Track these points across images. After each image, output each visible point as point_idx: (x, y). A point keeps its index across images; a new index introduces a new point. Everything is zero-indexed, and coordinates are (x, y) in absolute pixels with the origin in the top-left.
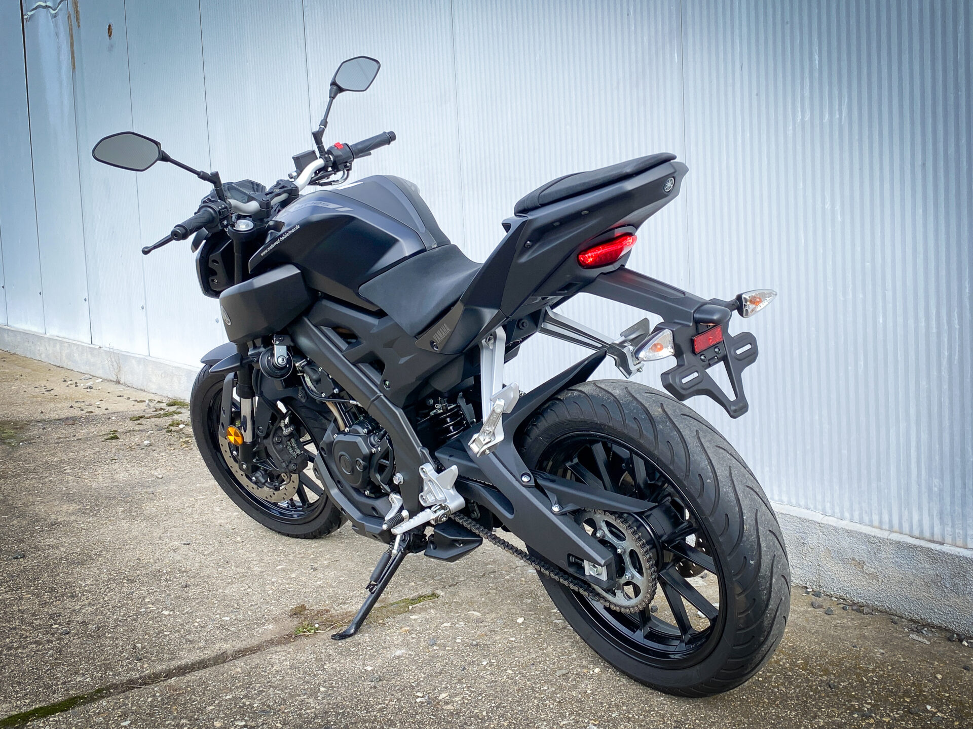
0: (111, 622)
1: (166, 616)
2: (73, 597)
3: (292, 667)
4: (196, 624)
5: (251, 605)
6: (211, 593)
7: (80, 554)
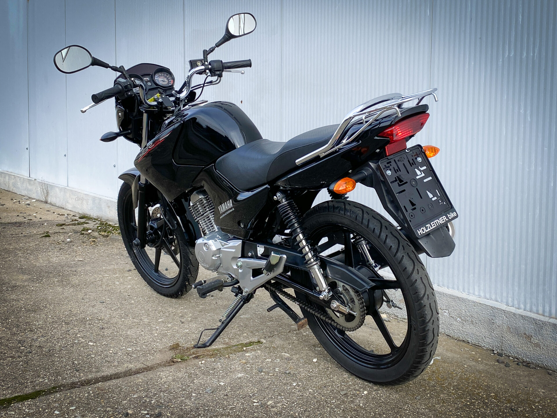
0: (57, 347)
1: (91, 346)
2: (31, 331)
3: (174, 380)
4: (111, 352)
5: (145, 342)
6: (118, 334)
7: (33, 306)
